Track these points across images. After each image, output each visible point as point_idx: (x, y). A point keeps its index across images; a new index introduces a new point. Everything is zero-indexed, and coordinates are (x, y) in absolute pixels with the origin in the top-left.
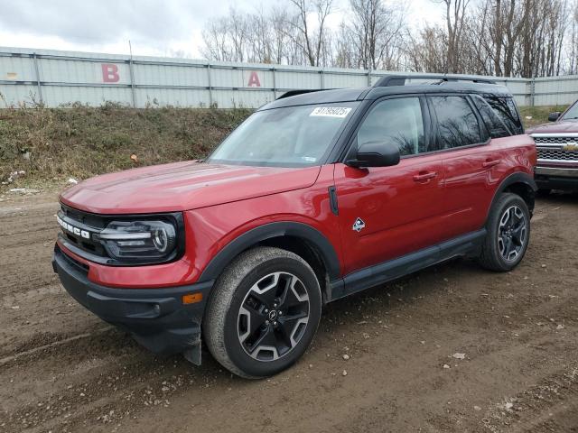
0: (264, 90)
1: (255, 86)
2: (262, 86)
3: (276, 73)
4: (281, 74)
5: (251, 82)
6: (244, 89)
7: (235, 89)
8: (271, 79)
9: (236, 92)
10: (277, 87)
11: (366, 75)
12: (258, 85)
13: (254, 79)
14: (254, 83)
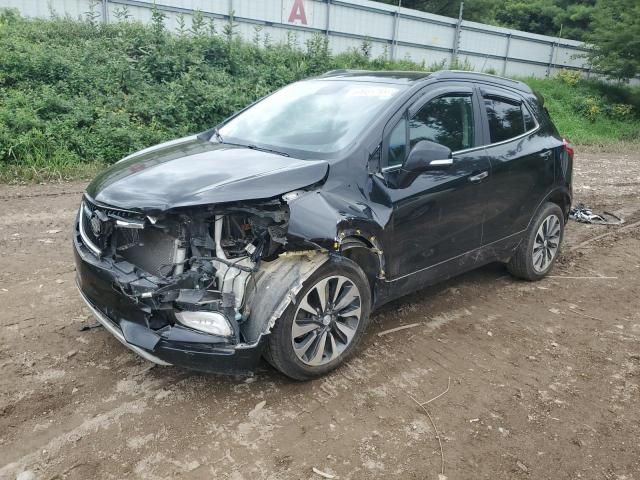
0: (312, 31)
2: (309, 25)
3: (332, 7)
4: (338, 9)
6: (281, 26)
7: (268, 24)
8: (324, 15)
9: (270, 29)
10: (331, 30)
11: (454, 26)
12: (304, 22)
13: (298, 13)
14: (298, 17)
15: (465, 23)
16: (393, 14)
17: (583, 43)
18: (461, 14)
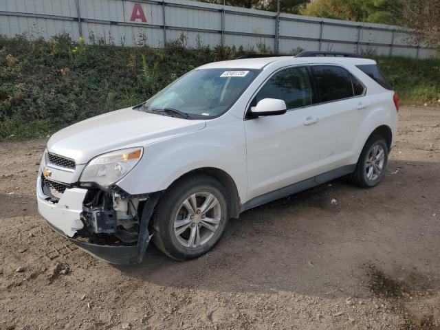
0: (152, 27)
1: (139, 21)
2: (149, 22)
3: (167, 8)
4: (173, 9)
5: (134, 17)
6: (125, 24)
7: (113, 23)
8: (161, 15)
9: (114, 27)
10: (167, 25)
11: (274, 18)
12: (144, 20)
13: (138, 13)
14: (138, 17)
15: (283, 15)
16: (221, 11)
17: (387, 25)
18: (279, 8)
